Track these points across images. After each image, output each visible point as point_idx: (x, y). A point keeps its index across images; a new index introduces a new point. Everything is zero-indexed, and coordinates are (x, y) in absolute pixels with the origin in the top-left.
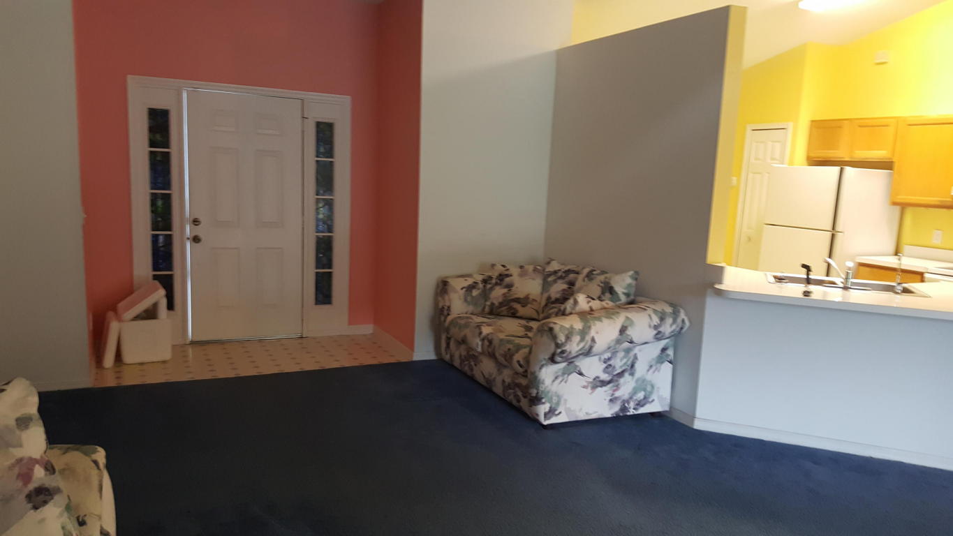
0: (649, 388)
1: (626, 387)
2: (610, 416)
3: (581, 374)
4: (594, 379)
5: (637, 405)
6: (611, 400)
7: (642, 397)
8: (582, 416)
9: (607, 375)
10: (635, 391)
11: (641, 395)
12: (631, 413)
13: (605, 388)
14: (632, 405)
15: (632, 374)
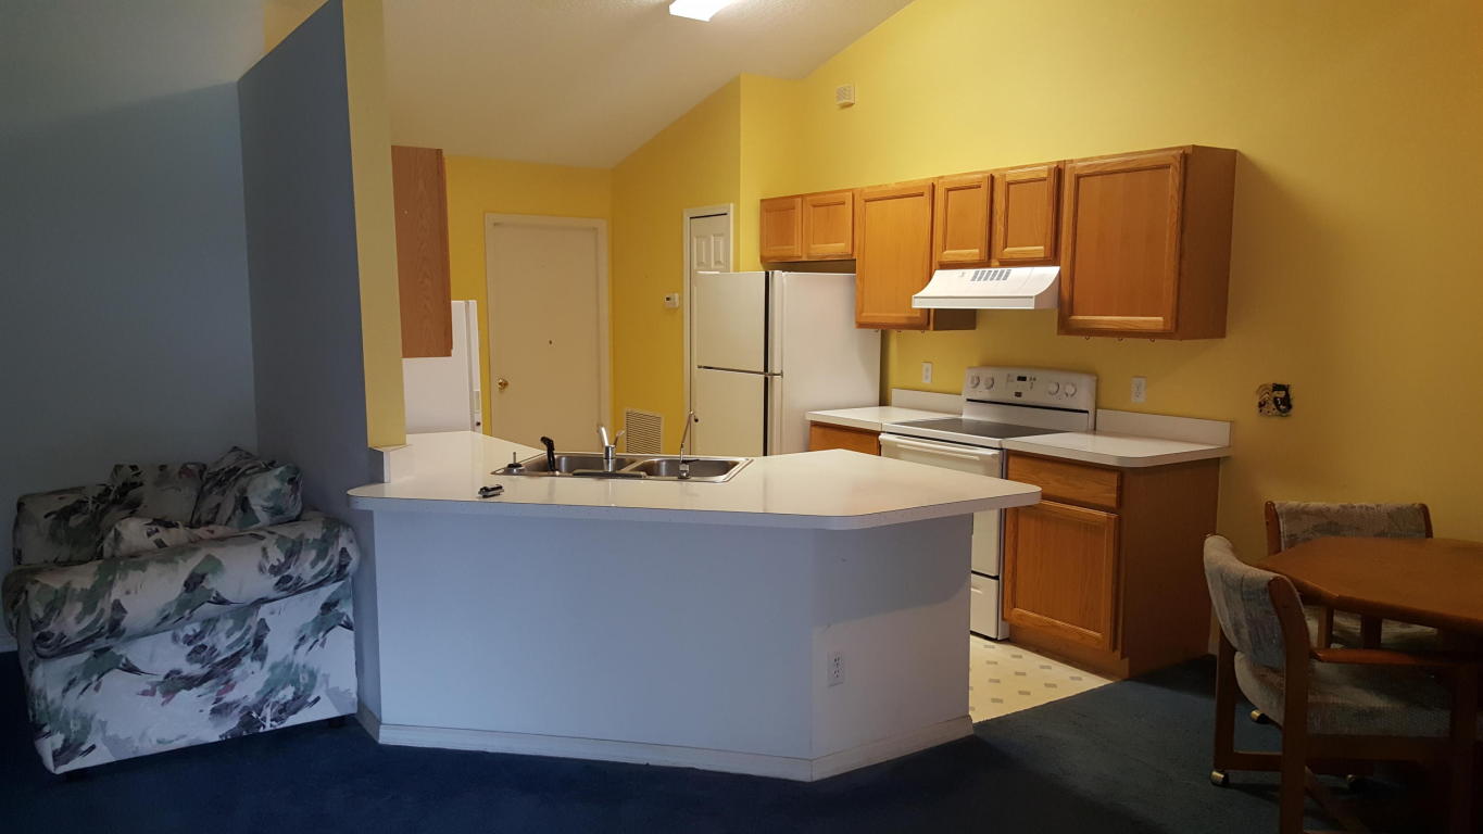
0: (304, 679)
1: (249, 683)
2: (217, 739)
3: (131, 669)
4: (167, 676)
5: (280, 712)
6: (214, 711)
7: (290, 697)
8: (149, 747)
9: (198, 666)
10: (270, 689)
11: (287, 693)
12: (268, 728)
13: (195, 691)
14: (268, 712)
15: (262, 658)
